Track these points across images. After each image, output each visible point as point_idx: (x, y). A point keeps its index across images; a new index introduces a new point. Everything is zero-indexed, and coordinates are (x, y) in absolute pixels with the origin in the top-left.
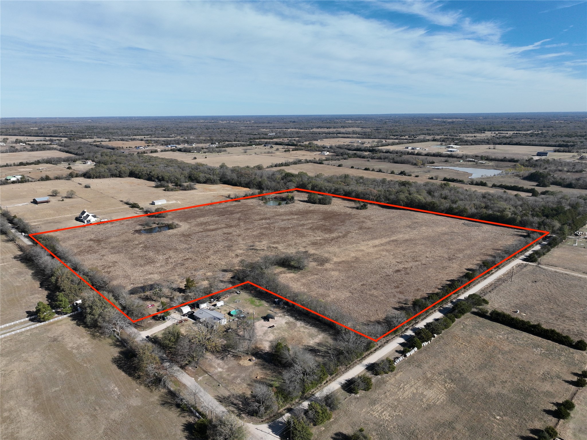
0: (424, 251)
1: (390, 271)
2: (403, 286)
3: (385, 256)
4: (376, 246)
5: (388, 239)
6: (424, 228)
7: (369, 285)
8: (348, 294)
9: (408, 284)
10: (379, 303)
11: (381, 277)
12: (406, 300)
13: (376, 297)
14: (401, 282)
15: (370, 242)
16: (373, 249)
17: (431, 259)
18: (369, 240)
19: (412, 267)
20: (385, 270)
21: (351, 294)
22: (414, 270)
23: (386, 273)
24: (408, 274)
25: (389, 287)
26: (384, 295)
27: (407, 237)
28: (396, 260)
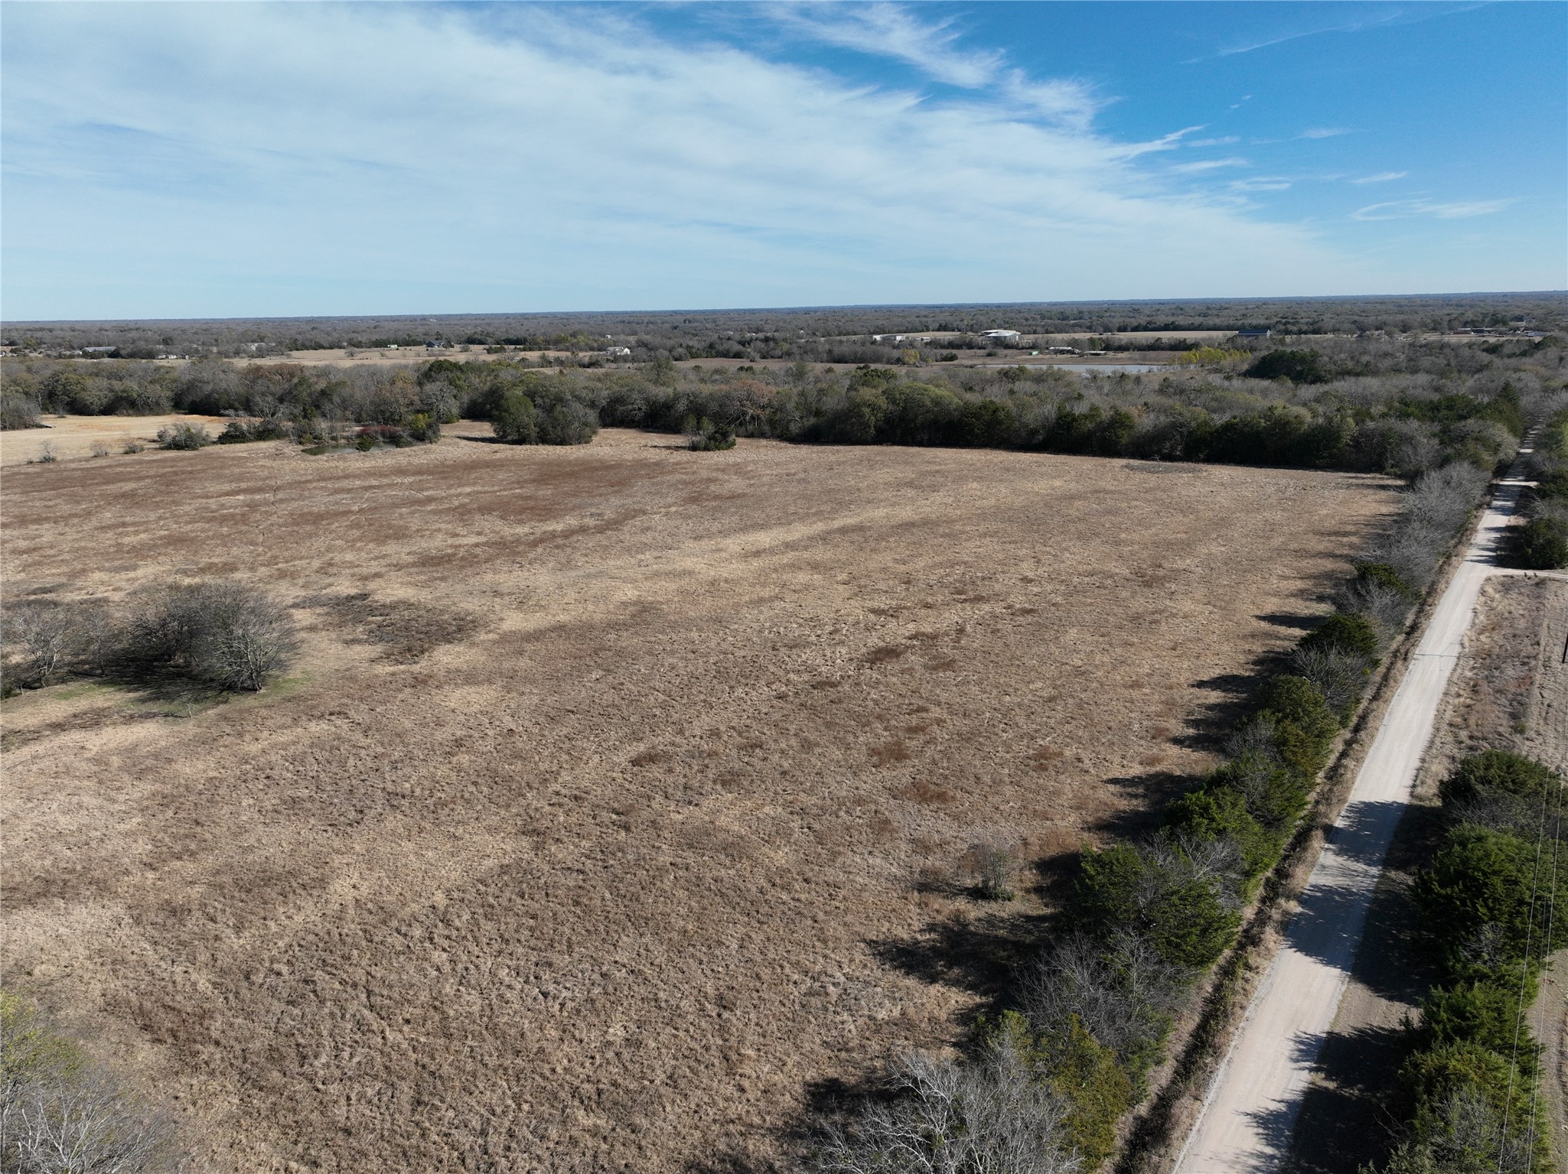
0: (1001, 556)
1: (838, 661)
2: (932, 741)
3: (807, 588)
4: (757, 554)
5: (819, 527)
6: (975, 485)
7: (696, 753)
8: (508, 848)
9: (961, 724)
10: (754, 909)
11: (781, 697)
12: (980, 857)
13: (734, 849)
14: (914, 720)
15: (728, 541)
16: (743, 566)
17: (1049, 588)
18: (724, 533)
19: (961, 631)
20: (807, 655)
21: (525, 842)
22: (976, 640)
23: (810, 670)
24: (949, 665)
25: (838, 754)
26: (796, 824)
27: (906, 513)
28: (869, 604)
